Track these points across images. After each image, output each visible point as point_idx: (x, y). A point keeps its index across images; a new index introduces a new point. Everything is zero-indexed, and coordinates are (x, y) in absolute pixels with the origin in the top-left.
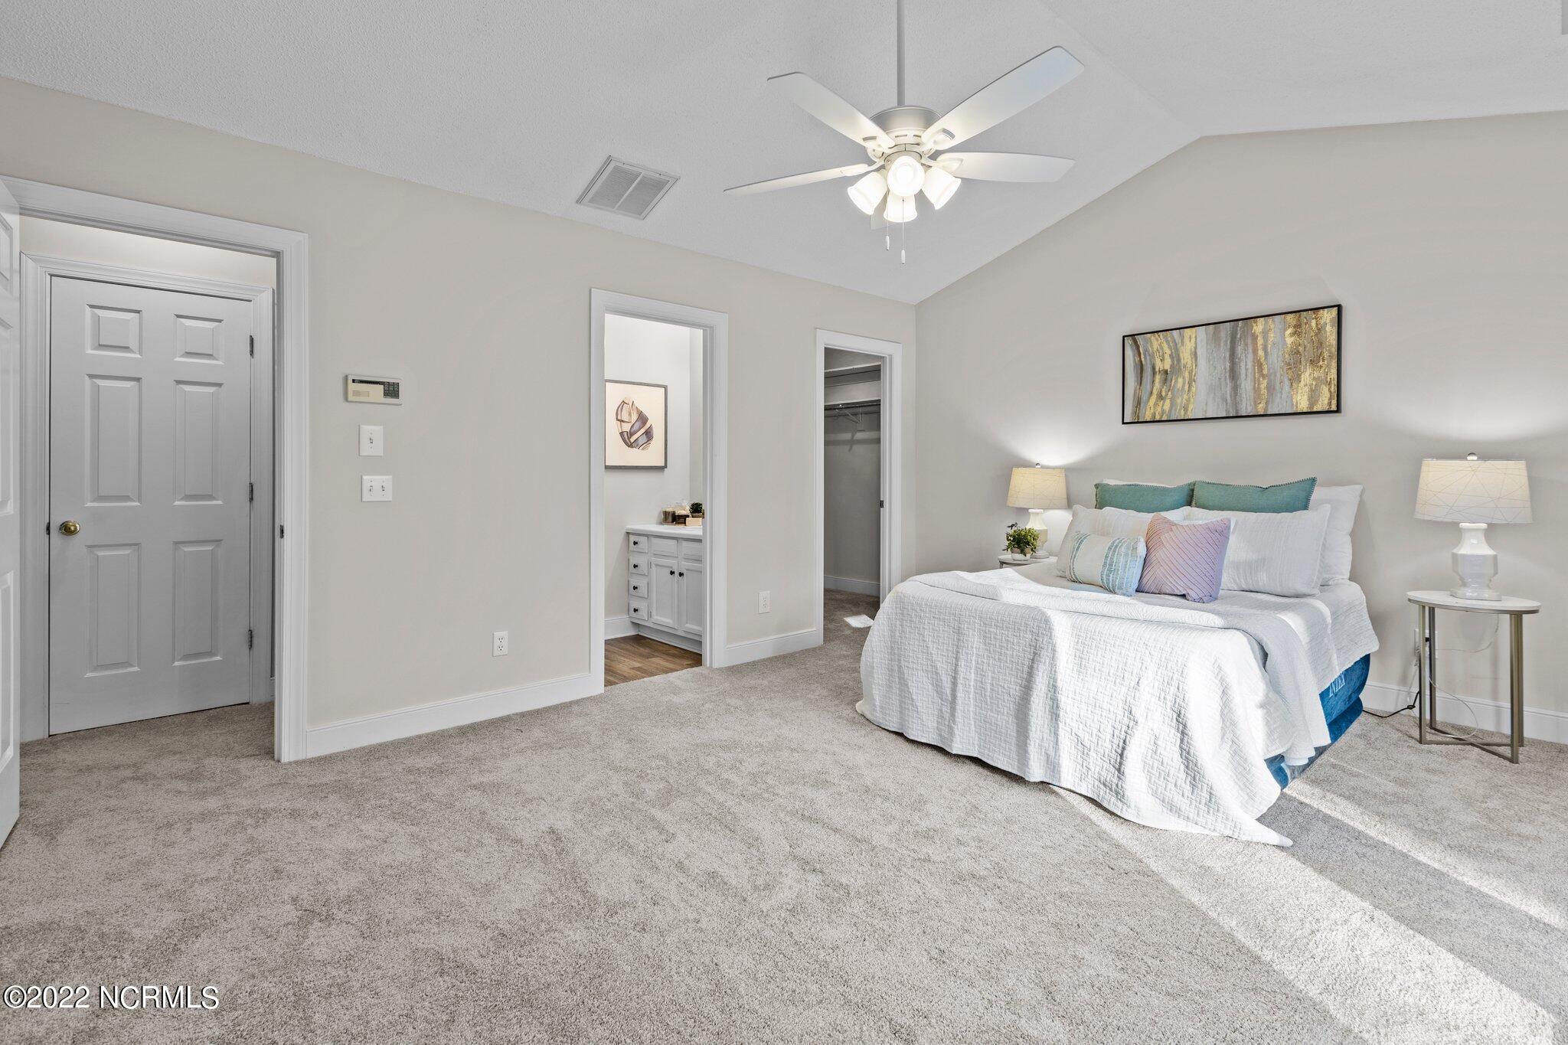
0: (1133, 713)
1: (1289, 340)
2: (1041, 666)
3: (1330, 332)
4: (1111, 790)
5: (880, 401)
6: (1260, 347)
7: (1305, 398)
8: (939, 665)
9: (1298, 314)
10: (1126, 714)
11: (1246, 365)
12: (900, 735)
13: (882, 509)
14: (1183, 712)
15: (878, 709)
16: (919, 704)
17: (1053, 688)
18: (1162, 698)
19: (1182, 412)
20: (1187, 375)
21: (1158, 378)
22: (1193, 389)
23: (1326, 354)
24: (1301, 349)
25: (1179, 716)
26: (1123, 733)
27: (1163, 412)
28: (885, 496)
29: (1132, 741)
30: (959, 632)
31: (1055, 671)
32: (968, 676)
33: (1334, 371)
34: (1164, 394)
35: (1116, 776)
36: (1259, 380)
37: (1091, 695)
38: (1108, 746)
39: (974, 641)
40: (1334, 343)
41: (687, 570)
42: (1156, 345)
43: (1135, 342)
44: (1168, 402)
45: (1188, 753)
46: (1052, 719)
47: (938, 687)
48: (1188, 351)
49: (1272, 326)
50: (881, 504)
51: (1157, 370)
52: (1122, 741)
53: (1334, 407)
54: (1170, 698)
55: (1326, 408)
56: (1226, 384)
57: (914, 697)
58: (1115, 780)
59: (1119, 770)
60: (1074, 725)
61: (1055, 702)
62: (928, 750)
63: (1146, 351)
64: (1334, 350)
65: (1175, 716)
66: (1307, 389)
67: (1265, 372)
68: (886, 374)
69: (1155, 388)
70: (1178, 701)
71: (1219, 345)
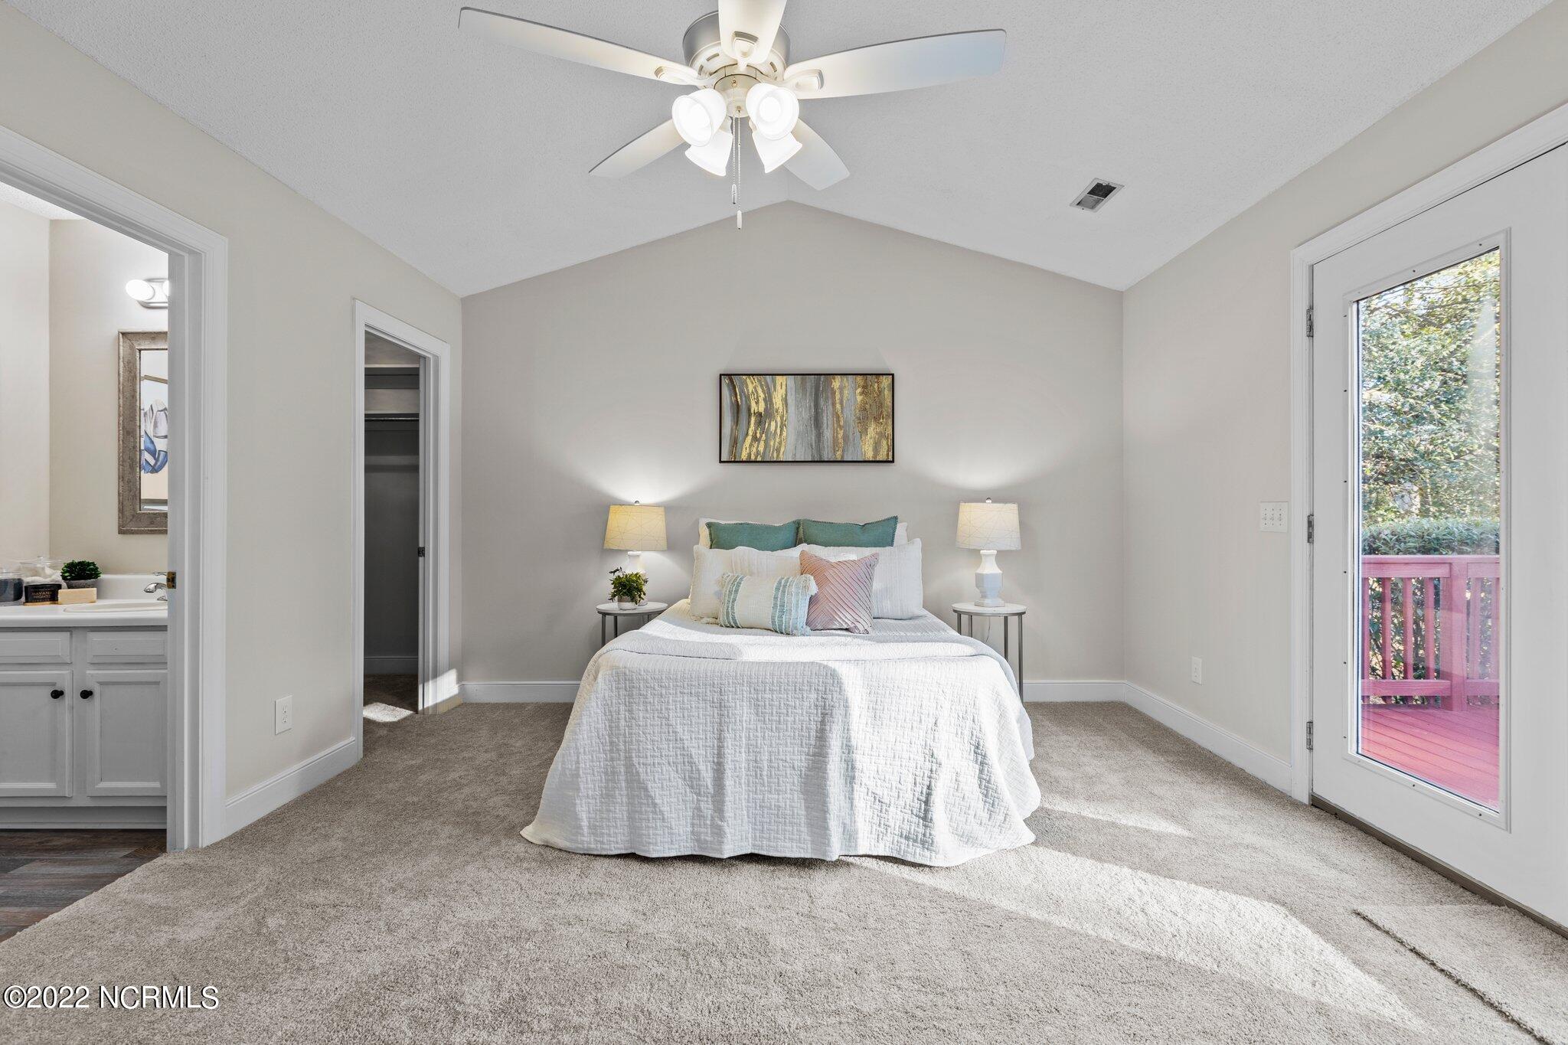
0: (935, 755)
1: (859, 398)
2: (835, 727)
3: (887, 393)
4: (915, 841)
5: (417, 415)
6: (838, 401)
7: (871, 449)
8: (693, 751)
9: (865, 377)
10: (927, 758)
11: (827, 419)
12: (632, 856)
13: (421, 559)
14: (981, 743)
15: (586, 830)
16: (665, 809)
17: (848, 748)
18: (959, 733)
19: (775, 455)
20: (779, 419)
21: (753, 419)
22: (785, 434)
23: (885, 413)
24: (868, 406)
25: (977, 748)
26: (926, 778)
27: (758, 453)
28: (426, 540)
29: (938, 784)
30: (721, 706)
31: (848, 730)
32: (736, 759)
33: (890, 428)
34: (758, 435)
35: (921, 825)
36: (837, 430)
37: (890, 746)
38: (910, 797)
39: (742, 712)
40: (890, 404)
41: (101, 684)
42: (751, 388)
43: (731, 381)
44: (762, 443)
45: (989, 782)
46: (846, 783)
47: (692, 781)
48: (780, 396)
49: (847, 384)
50: (421, 552)
51: (752, 411)
52: (925, 787)
53: (890, 459)
54: (967, 732)
55: (885, 458)
56: (812, 431)
57: (657, 801)
58: (921, 830)
59: (925, 819)
60: (871, 784)
61: (850, 763)
62: (678, 864)
63: (742, 391)
64: (890, 410)
65: (973, 748)
66: (872, 441)
67: (842, 423)
68: (428, 381)
69: (750, 429)
70: (975, 733)
71: (806, 395)
